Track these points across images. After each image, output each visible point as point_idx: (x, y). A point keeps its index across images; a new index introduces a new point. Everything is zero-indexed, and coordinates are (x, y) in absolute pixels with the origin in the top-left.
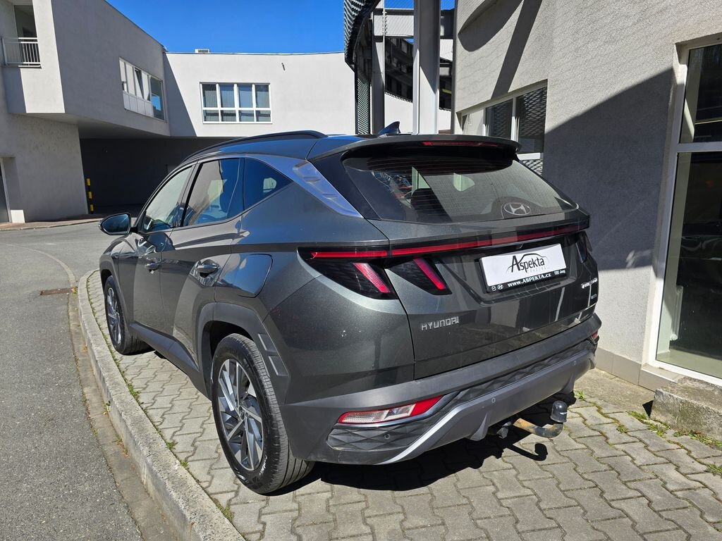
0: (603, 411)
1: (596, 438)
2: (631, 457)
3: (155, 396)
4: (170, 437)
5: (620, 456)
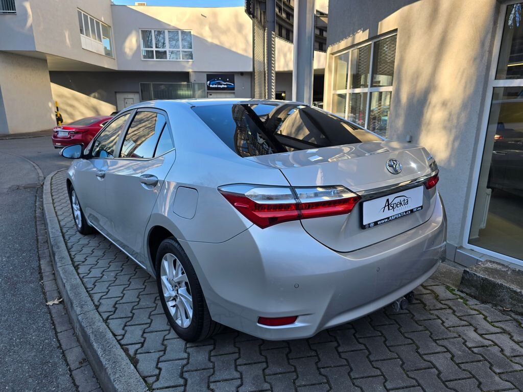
2: (442, 320)
3: (91, 268)
4: (98, 299)
5: (433, 319)
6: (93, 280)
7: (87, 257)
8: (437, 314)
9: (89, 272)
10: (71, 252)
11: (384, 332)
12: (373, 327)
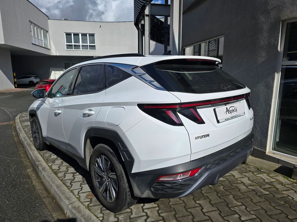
0: (271, 175)
1: (272, 189)
2: (291, 197)
3: (65, 173)
4: (77, 194)
5: (287, 197)
6: (70, 181)
7: (59, 166)
8: (287, 193)
9: (64, 176)
10: (48, 164)
11: (262, 206)
12: (255, 203)
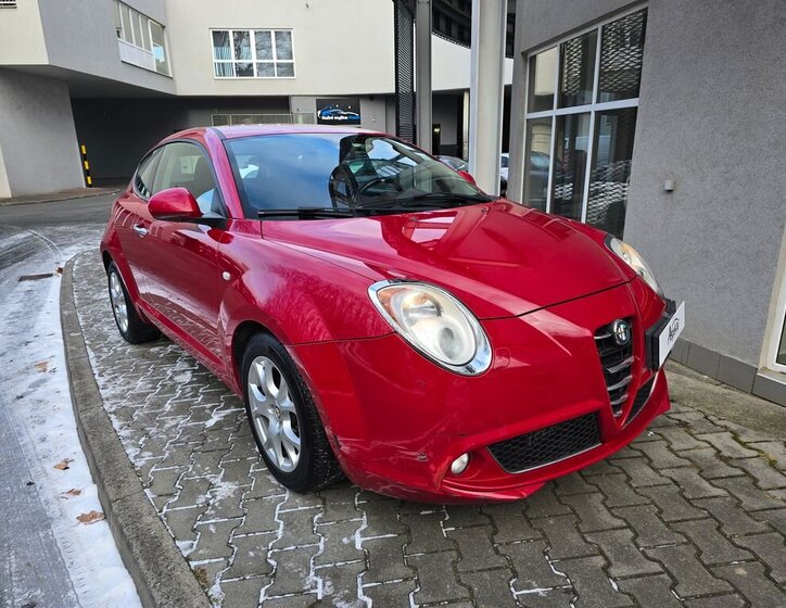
1: (739, 479)
11: (691, 535)
